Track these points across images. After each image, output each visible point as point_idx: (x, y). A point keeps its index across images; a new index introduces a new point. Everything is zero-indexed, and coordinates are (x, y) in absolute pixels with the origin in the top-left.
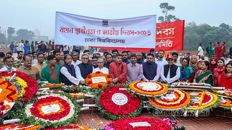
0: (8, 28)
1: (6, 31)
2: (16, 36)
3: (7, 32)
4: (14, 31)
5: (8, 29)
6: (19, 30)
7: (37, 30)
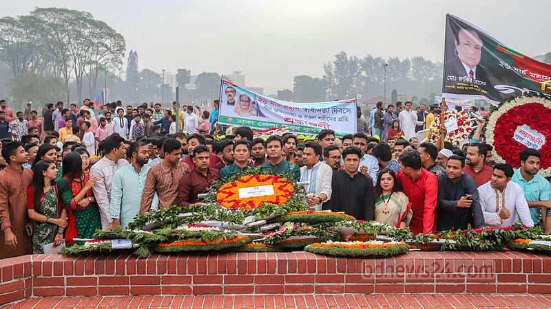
0: (178, 70)
1: (172, 78)
2: (194, 88)
3: (174, 80)
4: (190, 77)
5: (177, 72)
6: (200, 75)
7: (237, 73)
